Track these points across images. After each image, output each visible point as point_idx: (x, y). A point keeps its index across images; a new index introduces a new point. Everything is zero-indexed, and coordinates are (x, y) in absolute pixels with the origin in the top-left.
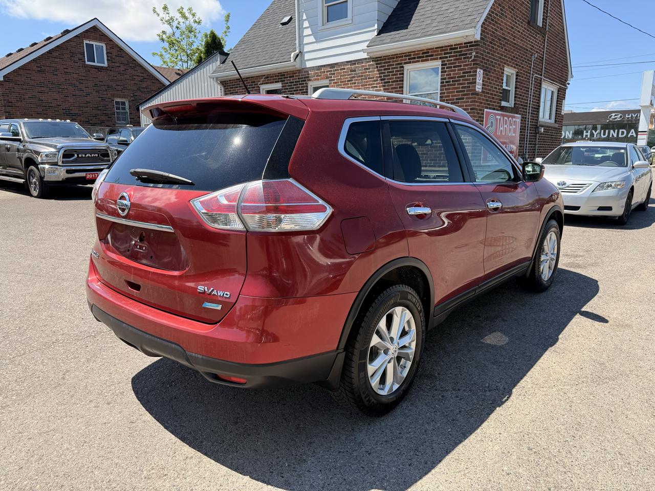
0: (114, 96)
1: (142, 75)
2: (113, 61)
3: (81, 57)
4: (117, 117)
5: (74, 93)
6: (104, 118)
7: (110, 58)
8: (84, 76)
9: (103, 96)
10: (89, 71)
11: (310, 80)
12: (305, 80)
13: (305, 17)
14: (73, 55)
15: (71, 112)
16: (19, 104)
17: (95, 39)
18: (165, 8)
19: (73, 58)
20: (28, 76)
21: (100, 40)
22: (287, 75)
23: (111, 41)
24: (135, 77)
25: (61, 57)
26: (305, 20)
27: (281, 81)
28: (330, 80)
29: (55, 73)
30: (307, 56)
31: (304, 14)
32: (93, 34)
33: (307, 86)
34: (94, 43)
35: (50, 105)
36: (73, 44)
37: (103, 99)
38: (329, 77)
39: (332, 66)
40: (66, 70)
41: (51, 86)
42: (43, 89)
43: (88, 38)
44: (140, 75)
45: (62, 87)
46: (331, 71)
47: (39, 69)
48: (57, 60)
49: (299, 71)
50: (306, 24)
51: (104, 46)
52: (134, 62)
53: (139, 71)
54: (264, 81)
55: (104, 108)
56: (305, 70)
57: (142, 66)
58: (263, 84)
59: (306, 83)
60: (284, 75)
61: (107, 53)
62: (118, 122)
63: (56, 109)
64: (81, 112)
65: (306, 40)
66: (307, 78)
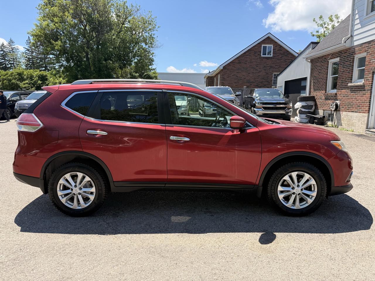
0: (273, 71)
1: (291, 59)
2: (276, 53)
3: (259, 53)
4: (273, 82)
5: (253, 72)
6: (266, 83)
7: (274, 52)
8: (259, 63)
9: (268, 72)
10: (262, 60)
11: (355, 54)
12: (352, 54)
13: (357, 12)
14: (255, 52)
15: (250, 81)
16: (228, 79)
17: (268, 43)
18: (321, 17)
19: (255, 55)
20: (234, 65)
21: (270, 44)
22: (343, 52)
23: (277, 43)
24: (286, 60)
25: (250, 54)
26: (357, 14)
27: (340, 56)
28: (367, 53)
29: (246, 63)
30: (355, 38)
31: (357, 10)
32: (267, 41)
33: (354, 58)
34: (267, 45)
35: (241, 78)
36: (256, 47)
37: (267, 74)
38: (367, 51)
39: (369, 42)
40: (251, 61)
41: (243, 69)
42: (239, 71)
43: (265, 43)
44: (290, 59)
45: (248, 69)
46: (369, 46)
47: (239, 62)
48: (247, 56)
49: (350, 49)
50: (357, 16)
51: (272, 46)
52: (288, 52)
53: (290, 57)
54: (330, 57)
55: (267, 78)
56: (353, 47)
57: (292, 54)
58: (330, 59)
59: (353, 56)
60: (342, 52)
61: (273, 49)
62: (274, 85)
63: (243, 80)
64: (255, 81)
65: (356, 27)
66: (354, 53)
